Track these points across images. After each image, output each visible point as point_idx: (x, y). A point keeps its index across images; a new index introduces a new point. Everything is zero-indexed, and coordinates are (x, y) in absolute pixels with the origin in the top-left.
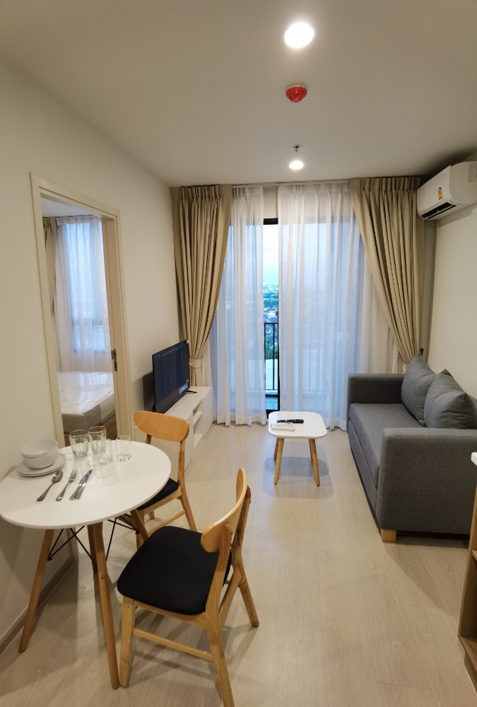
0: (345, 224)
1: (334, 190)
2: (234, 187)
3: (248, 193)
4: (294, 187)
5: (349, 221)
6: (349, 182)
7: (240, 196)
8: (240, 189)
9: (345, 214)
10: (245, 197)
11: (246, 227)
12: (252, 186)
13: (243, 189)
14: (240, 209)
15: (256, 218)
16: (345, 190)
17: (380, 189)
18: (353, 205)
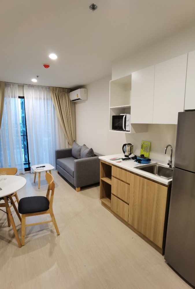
0: (48, 101)
1: (44, 89)
2: (6, 83)
3: (12, 86)
4: (30, 87)
5: (50, 100)
6: (49, 87)
7: (8, 87)
8: (8, 84)
9: (48, 97)
10: (10, 87)
11: (11, 98)
12: (13, 84)
13: (10, 84)
14: (8, 92)
15: (16, 95)
16: (48, 90)
17: (59, 91)
18: (51, 95)
